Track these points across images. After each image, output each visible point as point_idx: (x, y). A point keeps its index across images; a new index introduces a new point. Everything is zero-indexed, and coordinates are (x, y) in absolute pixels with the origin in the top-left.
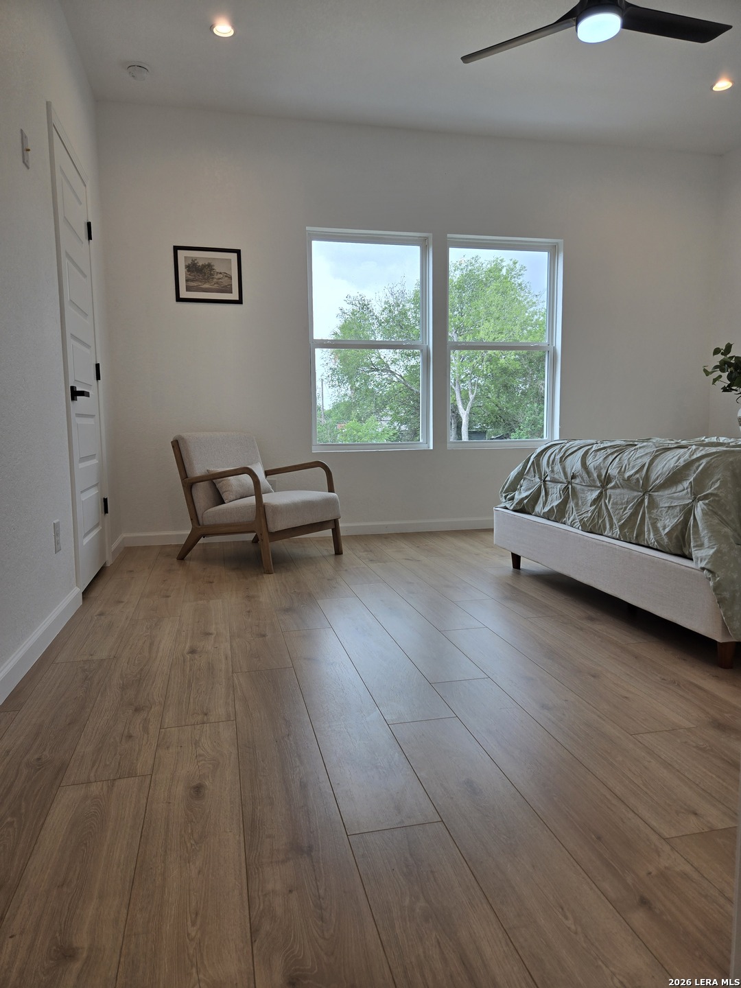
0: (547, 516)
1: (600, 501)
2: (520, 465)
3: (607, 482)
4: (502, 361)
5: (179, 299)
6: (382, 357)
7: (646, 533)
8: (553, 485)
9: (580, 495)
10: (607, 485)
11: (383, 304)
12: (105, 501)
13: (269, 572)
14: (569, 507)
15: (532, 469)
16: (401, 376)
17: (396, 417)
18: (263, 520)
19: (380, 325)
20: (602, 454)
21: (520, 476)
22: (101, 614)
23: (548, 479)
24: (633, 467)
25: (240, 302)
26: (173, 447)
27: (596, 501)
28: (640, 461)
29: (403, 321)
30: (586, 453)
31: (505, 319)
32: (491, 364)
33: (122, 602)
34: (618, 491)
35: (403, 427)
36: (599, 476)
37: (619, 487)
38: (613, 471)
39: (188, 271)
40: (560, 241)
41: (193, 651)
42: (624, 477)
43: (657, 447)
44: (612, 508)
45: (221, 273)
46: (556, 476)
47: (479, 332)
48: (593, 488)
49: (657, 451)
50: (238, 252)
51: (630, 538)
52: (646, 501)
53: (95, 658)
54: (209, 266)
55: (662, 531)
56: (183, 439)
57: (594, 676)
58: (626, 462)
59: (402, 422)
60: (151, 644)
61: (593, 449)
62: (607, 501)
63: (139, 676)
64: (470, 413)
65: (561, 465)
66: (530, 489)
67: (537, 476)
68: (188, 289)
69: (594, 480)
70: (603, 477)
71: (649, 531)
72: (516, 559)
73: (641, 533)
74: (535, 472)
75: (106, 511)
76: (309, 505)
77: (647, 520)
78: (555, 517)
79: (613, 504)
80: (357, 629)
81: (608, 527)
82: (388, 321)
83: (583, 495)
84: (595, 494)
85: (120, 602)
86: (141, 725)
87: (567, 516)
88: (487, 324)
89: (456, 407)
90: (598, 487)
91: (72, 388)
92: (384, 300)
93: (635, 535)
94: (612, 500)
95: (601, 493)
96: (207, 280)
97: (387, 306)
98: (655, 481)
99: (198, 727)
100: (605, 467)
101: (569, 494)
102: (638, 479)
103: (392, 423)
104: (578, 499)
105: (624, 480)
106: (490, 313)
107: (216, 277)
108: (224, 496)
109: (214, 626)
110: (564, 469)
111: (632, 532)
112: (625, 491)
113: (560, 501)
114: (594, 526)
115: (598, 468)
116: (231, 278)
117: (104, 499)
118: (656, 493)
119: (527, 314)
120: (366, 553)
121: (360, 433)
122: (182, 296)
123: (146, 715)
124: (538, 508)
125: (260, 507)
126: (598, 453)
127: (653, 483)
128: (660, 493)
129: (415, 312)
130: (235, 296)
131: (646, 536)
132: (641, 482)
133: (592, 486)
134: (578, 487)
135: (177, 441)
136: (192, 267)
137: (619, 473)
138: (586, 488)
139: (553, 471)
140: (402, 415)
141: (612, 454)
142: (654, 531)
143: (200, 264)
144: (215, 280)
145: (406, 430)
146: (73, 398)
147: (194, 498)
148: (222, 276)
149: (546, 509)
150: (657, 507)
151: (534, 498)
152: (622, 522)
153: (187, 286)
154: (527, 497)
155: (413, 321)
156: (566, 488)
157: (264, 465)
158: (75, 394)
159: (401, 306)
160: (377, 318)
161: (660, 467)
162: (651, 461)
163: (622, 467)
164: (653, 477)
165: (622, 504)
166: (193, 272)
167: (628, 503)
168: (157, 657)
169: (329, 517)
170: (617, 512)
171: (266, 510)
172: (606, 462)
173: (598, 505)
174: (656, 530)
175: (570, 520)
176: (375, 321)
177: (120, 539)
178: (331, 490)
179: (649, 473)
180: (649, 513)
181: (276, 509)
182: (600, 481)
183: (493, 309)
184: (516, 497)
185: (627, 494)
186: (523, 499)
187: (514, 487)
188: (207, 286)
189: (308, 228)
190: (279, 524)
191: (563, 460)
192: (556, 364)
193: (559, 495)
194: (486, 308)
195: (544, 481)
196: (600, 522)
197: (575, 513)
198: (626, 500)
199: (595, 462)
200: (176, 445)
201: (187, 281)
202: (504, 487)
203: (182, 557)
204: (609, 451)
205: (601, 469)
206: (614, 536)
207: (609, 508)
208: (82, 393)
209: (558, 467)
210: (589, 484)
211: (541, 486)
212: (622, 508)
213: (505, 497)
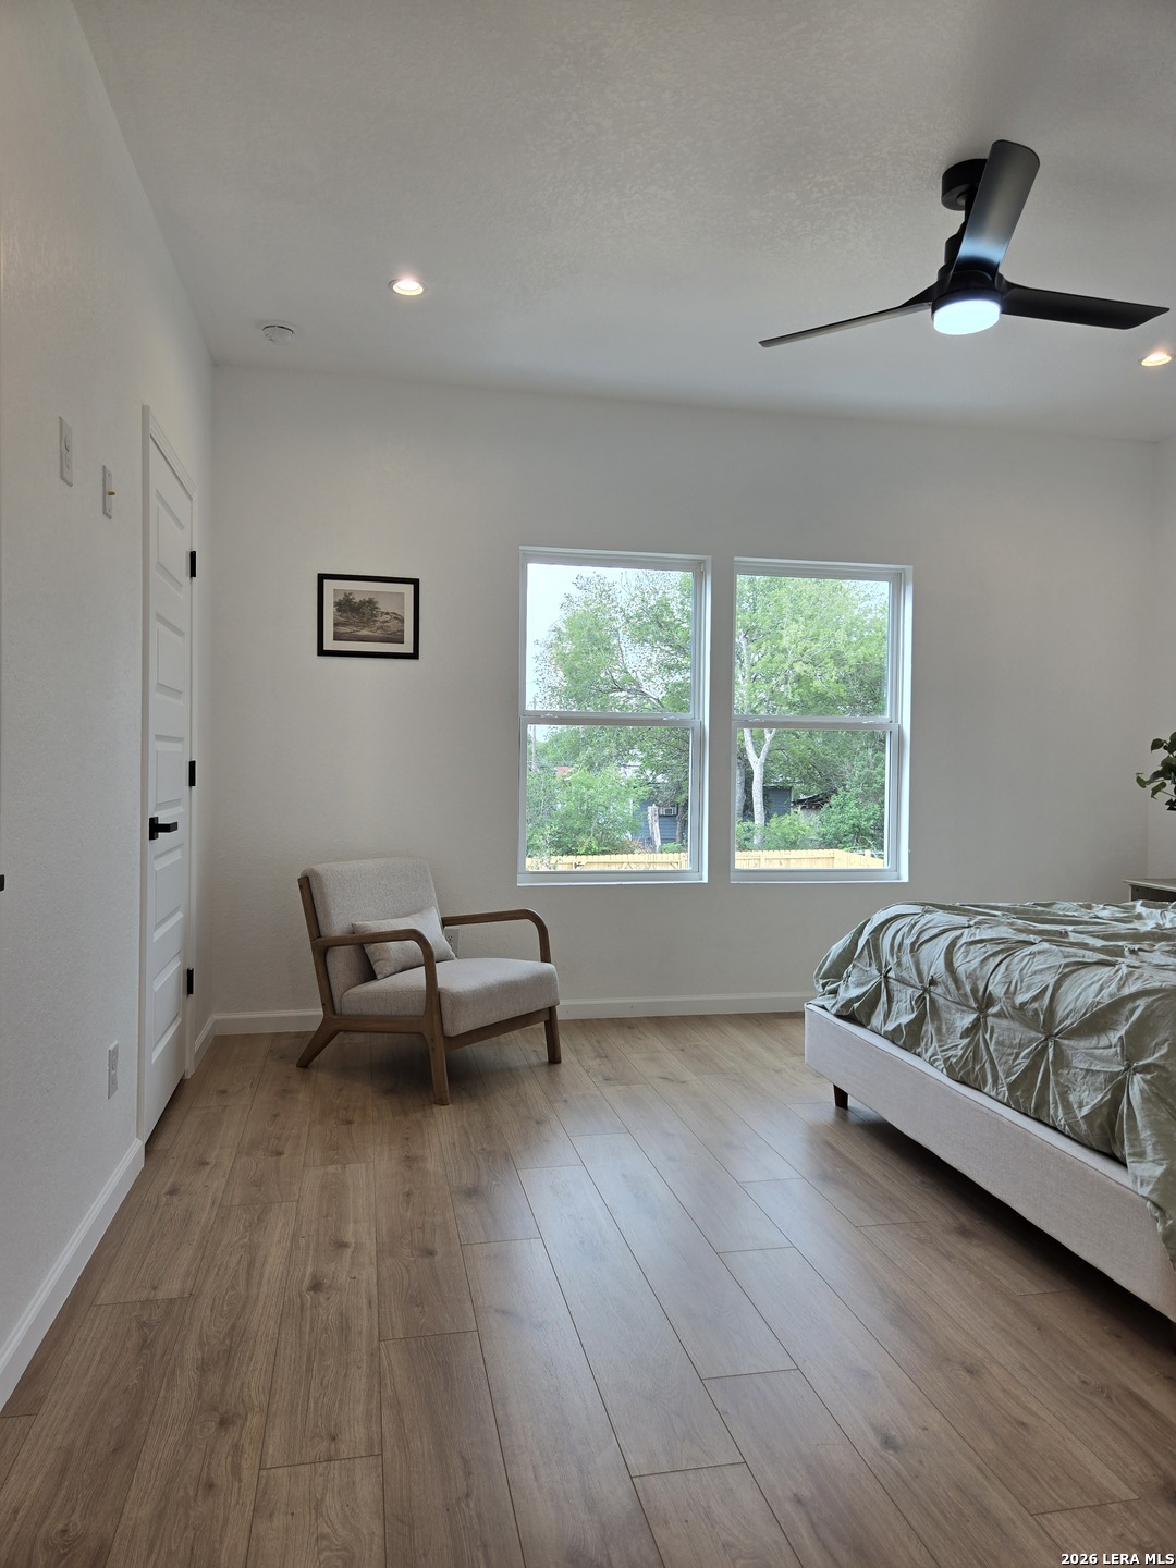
0: (893, 1037)
1: (976, 1034)
2: (847, 936)
3: (987, 1004)
4: (817, 683)
5: (322, 652)
6: (630, 671)
7: (1052, 1106)
8: (900, 986)
9: (944, 1015)
10: (988, 1007)
11: (632, 589)
12: (190, 973)
13: (443, 1103)
14: (926, 1031)
15: (866, 952)
16: (658, 700)
17: (648, 761)
18: (436, 1017)
19: (628, 621)
20: (977, 953)
21: (847, 957)
22: (173, 1192)
23: (891, 974)
24: (1029, 988)
25: (415, 655)
26: (300, 887)
27: (970, 1031)
28: (1038, 978)
29: (662, 616)
30: (953, 943)
31: (822, 618)
32: (800, 687)
33: (207, 1164)
34: (1005, 1023)
35: (660, 778)
36: (974, 990)
37: (1006, 1017)
38: (997, 989)
39: (338, 610)
40: (909, 568)
41: (316, 1287)
42: (1013, 1002)
43: (1065, 957)
44: (995, 1050)
45: (387, 614)
46: (904, 974)
47: (781, 638)
48: (965, 1009)
49: (1067, 965)
50: (415, 583)
51: (1025, 1108)
52: (1050, 1050)
53: (160, 1295)
54: (371, 603)
55: (1077, 1111)
56: (317, 875)
57: (970, 1371)
58: (1016, 975)
59: (658, 769)
60: (251, 1266)
61: (963, 940)
62: (987, 1036)
63: (228, 1342)
64: (767, 760)
65: (912, 956)
66: (862, 985)
67: (874, 965)
68: (337, 637)
69: (965, 995)
70: (981, 993)
71: (1056, 1103)
72: (841, 1098)
73: (1042, 1103)
74: (870, 958)
75: (190, 990)
76: (510, 989)
77: (1052, 1084)
78: (904, 1043)
79: (997, 1043)
80: (582, 1243)
81: (990, 1080)
82: (639, 617)
83: (948, 1016)
84: (969, 1019)
85: (205, 1163)
86: (230, 1459)
87: (923, 1044)
88: (794, 626)
89: (744, 751)
90: (973, 1009)
91: (153, 821)
92: (634, 583)
93: (1033, 1106)
94: (995, 1036)
95: (977, 1020)
96: (365, 624)
97: (638, 593)
98: (1063, 1021)
99: (320, 1468)
100: (983, 978)
101: (926, 1008)
102: (1036, 1011)
103: (642, 771)
104: (940, 1020)
105: (1014, 1008)
106: (799, 610)
107: (381, 619)
108: (377, 968)
109: (351, 1227)
110: (917, 964)
111: (1029, 1096)
112: (1016, 1025)
113: (913, 1016)
114: (968, 1074)
115: (971, 976)
116: (402, 621)
117: (188, 971)
118: (1066, 1042)
119: (856, 612)
120: (598, 1061)
121: (592, 791)
122: (326, 647)
123: (237, 1436)
124: (877, 1020)
125: (432, 991)
126: (972, 948)
127: (1060, 1024)
128: (1072, 1043)
129: (681, 603)
130: (407, 648)
131: (1051, 1112)
132: (1042, 1017)
133: (962, 1003)
134: (941, 1001)
135: (308, 878)
136: (345, 605)
137: (1006, 993)
138: (953, 1006)
139: (899, 964)
140: (659, 758)
141: (995, 954)
142: (1064, 1107)
143: (357, 599)
144: (378, 624)
145: (664, 783)
146: (152, 837)
147: (330, 970)
148: (389, 617)
149: (890, 1026)
150: (1068, 1066)
151: (871, 1001)
152: (1013, 1078)
153: (335, 633)
154: (858, 998)
155: (678, 616)
156: (921, 999)
157: (441, 909)
158: (156, 828)
159: (661, 592)
160: (622, 610)
161: (1071, 997)
162: (1056, 982)
163: (1011, 983)
164: (1060, 1013)
165: (1012, 1046)
166: (345, 612)
167: (1021, 1046)
168: (258, 1296)
169: (542, 1004)
170: (1004, 1059)
171: (442, 1001)
172: (985, 968)
173: (972, 1040)
174: (1067, 1107)
175: (929, 1054)
176: (619, 616)
177: (208, 1025)
178: (545, 958)
179: (1054, 1004)
180: (1056, 1073)
181: (458, 1000)
182: (976, 1000)
183: (803, 603)
184: (841, 990)
185: (1020, 1033)
186: (851, 1001)
187: (836, 972)
188: (365, 632)
189: (521, 547)
190: (461, 1024)
191: (915, 948)
192: (902, 751)
193: (909, 1006)
194: (793, 601)
195: (886, 977)
196: (977, 1069)
197: (935, 1044)
198: (1018, 1041)
199: (969, 965)
200: (306, 883)
201: (336, 625)
202: (821, 968)
203: (305, 1064)
204: (991, 949)
205: (977, 979)
206: (1000, 1097)
207: (992, 1049)
208: (167, 828)
209: (907, 959)
210: (957, 1000)
211: (880, 984)
212: (1011, 1054)
213: (824, 986)
